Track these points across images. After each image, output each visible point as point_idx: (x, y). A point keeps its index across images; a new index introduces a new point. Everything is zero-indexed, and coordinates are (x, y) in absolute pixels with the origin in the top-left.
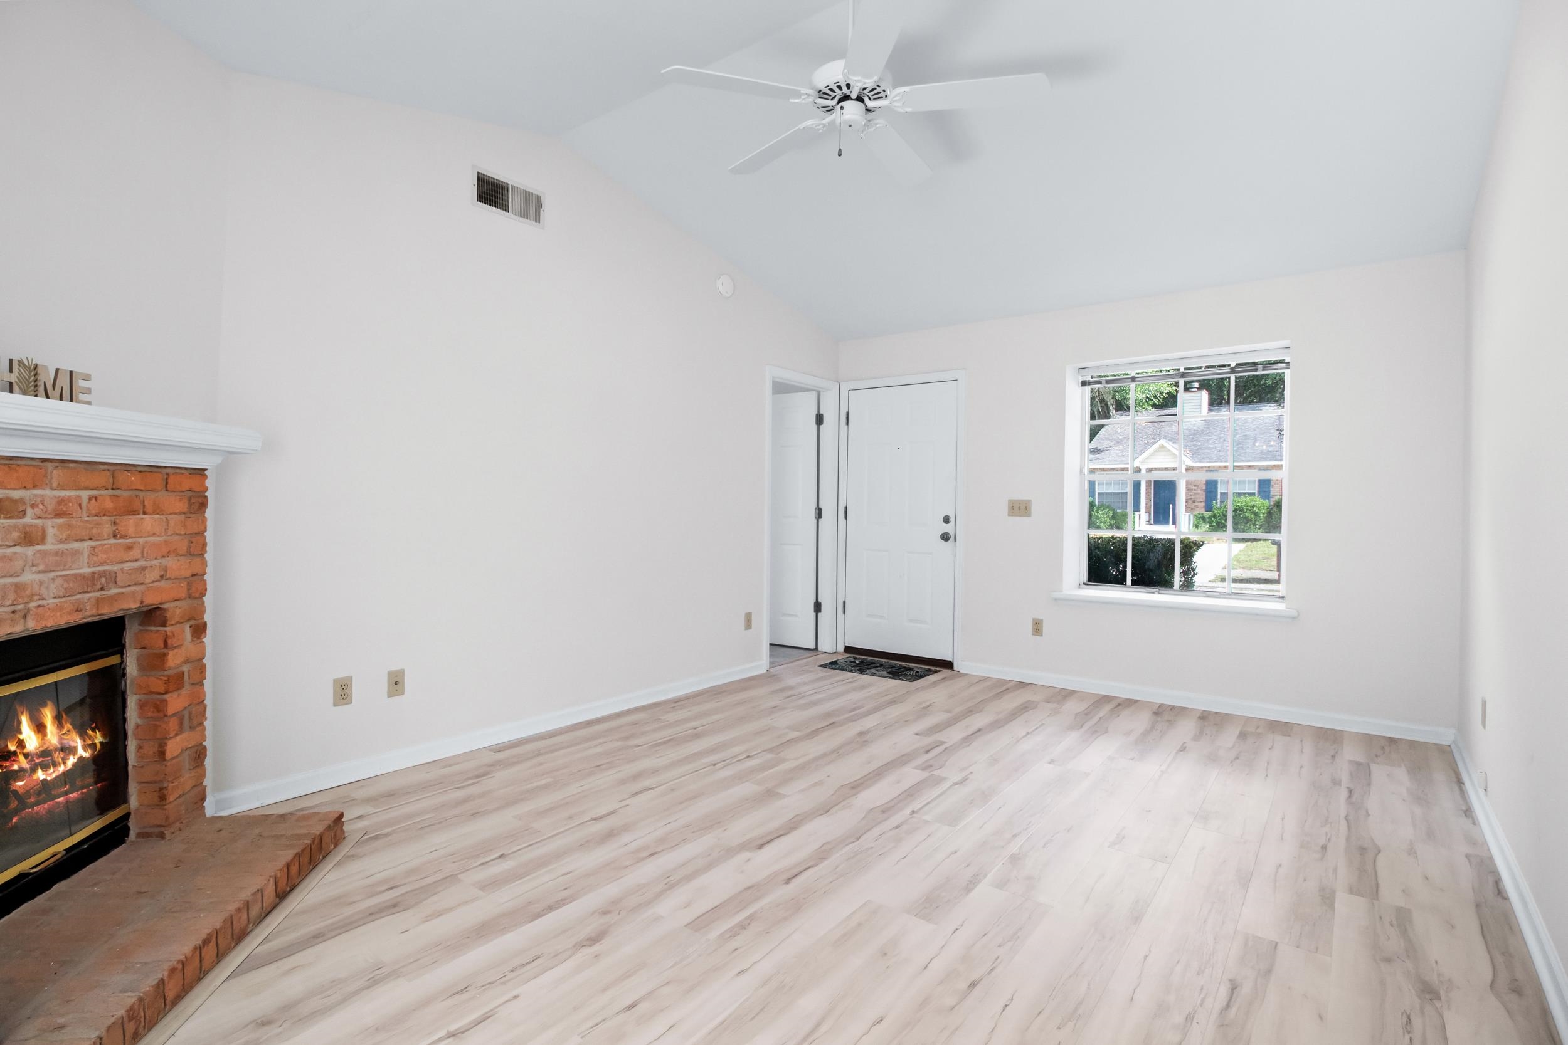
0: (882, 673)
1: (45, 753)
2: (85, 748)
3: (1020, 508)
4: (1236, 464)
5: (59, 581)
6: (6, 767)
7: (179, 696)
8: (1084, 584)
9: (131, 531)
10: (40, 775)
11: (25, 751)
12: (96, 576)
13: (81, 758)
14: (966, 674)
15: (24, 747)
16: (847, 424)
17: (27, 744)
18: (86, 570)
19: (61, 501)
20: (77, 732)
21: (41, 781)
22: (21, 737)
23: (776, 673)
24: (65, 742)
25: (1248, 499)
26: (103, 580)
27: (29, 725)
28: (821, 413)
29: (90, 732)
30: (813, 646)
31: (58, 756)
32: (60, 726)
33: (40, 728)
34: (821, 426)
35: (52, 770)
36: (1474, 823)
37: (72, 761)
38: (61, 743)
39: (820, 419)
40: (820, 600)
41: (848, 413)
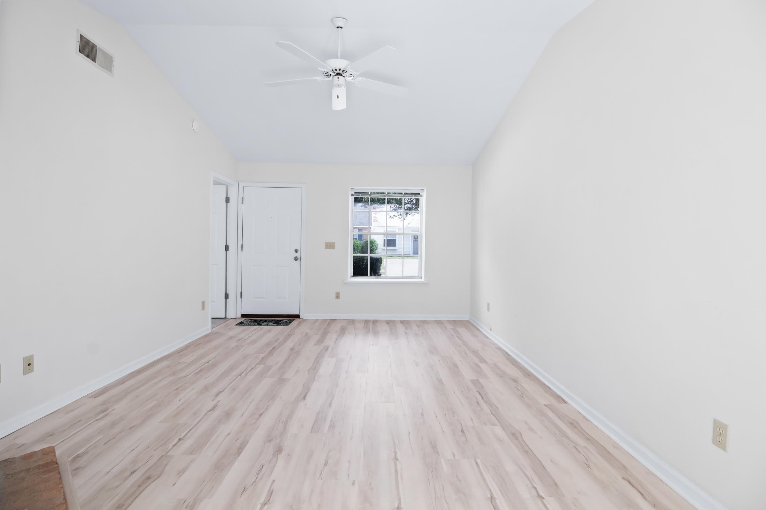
0: (270, 324)
3: (330, 246)
4: (355, 227)
8: (352, 276)
14: (307, 320)
16: (243, 203)
23: (217, 331)
25: (355, 241)
28: (228, 197)
30: (224, 317)
34: (228, 204)
39: (227, 200)
40: (227, 292)
41: (243, 198)
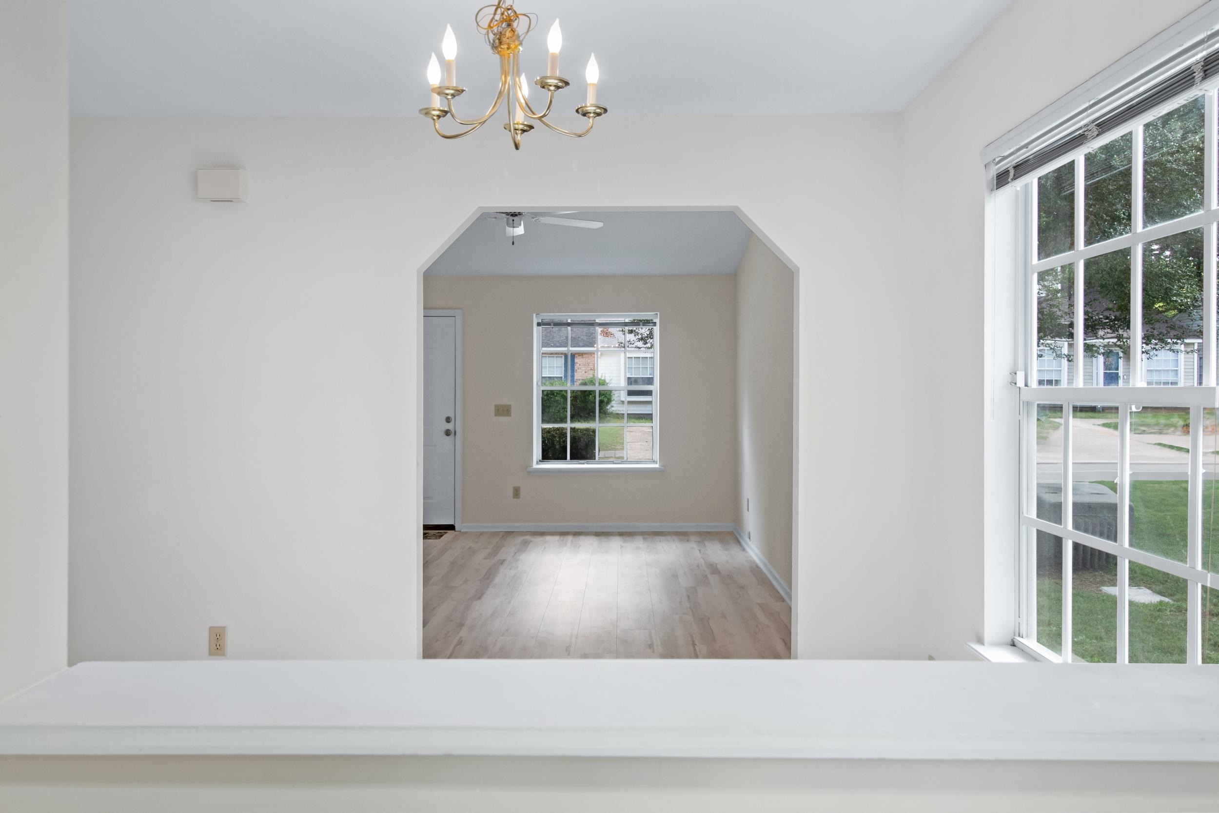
3: (503, 411)
8: (540, 461)
14: (466, 532)
36: (747, 553)
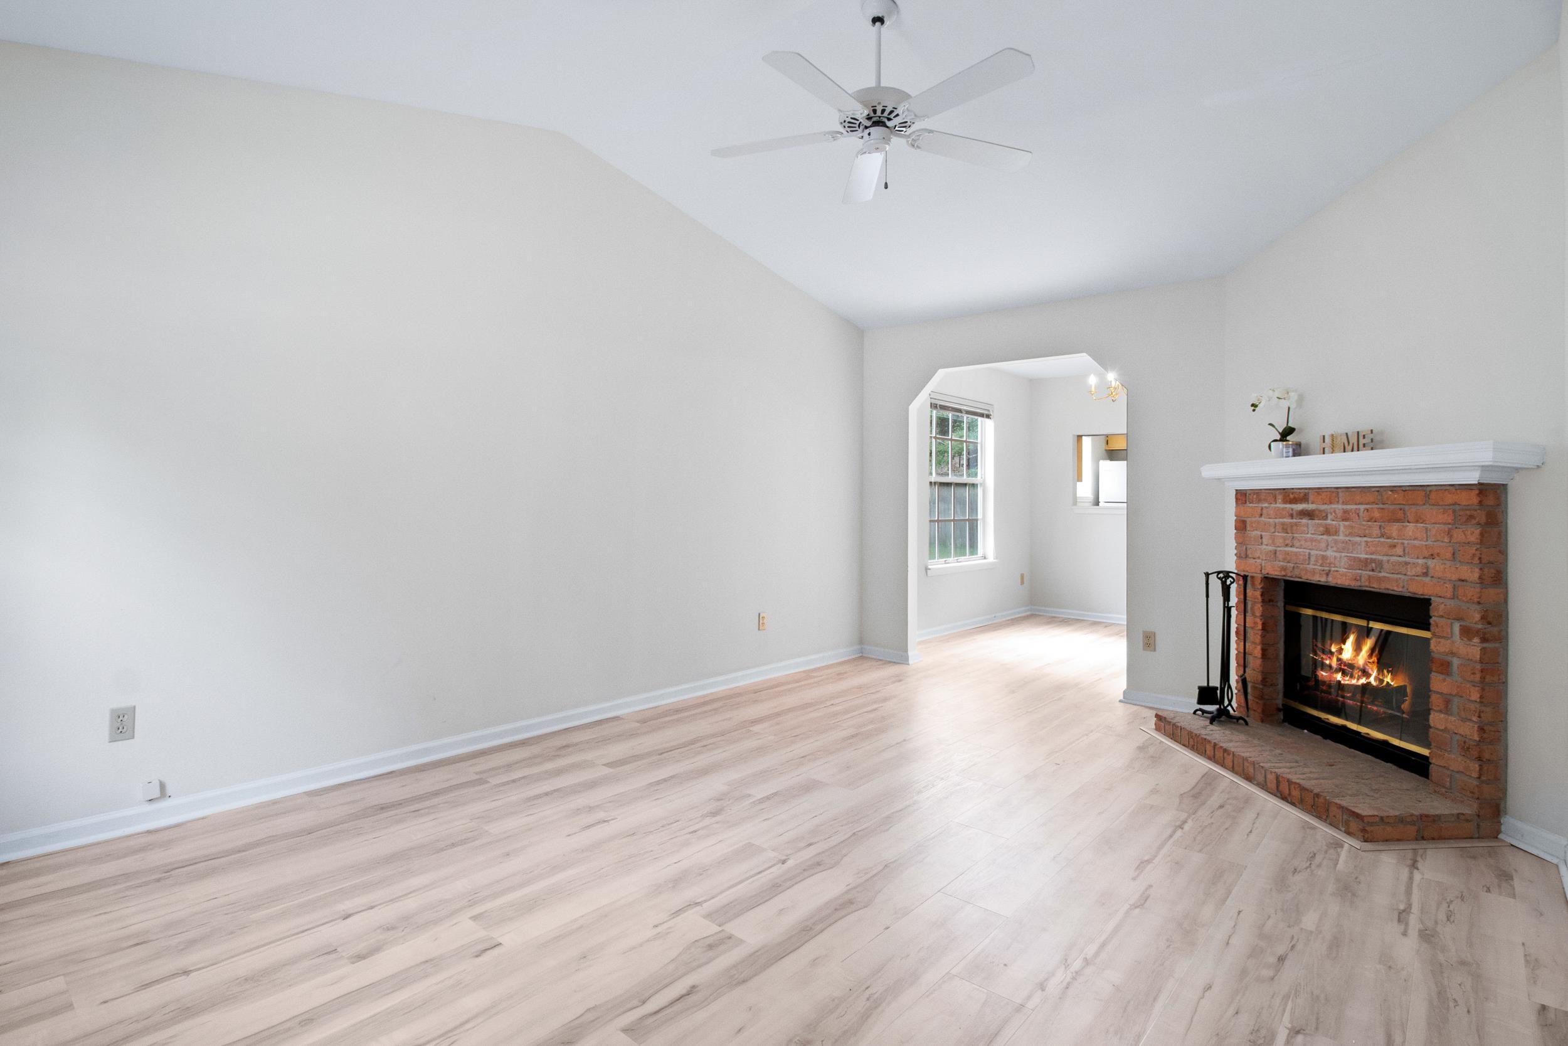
1: (1351, 666)
2: (1376, 679)
5: (1346, 559)
6: (1322, 658)
7: (1444, 680)
9: (1394, 534)
10: (1339, 676)
11: (1340, 656)
12: (1369, 561)
13: (1369, 683)
15: (1341, 654)
17: (1343, 653)
18: (1363, 556)
19: (1345, 512)
20: (1377, 667)
21: (1337, 681)
22: (1343, 646)
24: (1367, 667)
26: (1374, 565)
27: (1352, 643)
29: (1385, 671)
31: (1356, 673)
32: (1370, 656)
33: (1358, 648)
35: (1347, 678)
37: (1363, 681)
38: (1364, 666)
